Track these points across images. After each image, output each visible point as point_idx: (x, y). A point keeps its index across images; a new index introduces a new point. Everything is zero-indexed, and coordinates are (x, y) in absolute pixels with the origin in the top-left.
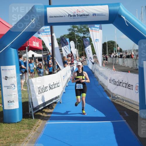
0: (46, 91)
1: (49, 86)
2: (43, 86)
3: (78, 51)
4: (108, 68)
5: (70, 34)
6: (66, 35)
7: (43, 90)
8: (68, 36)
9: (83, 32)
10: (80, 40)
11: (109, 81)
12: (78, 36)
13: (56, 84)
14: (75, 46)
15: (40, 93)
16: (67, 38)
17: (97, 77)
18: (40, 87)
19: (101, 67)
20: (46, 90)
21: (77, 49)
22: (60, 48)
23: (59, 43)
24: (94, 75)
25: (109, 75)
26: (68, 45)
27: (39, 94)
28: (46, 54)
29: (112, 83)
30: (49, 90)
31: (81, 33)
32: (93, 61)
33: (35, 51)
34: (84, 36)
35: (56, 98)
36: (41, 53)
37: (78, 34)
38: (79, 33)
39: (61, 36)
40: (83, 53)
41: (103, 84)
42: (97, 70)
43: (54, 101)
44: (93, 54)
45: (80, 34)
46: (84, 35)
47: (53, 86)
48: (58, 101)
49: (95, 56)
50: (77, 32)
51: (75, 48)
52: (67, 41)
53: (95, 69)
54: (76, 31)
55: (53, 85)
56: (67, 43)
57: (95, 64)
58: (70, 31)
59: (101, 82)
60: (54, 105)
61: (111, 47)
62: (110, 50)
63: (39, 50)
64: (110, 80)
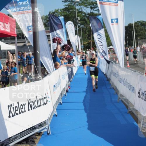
0: (23, 112)
1: (29, 103)
2: (18, 103)
3: (81, 40)
4: (135, 71)
5: (66, 9)
6: (59, 11)
7: (17, 110)
8: (64, 13)
9: (89, 5)
10: (85, 20)
11: (137, 95)
12: (81, 12)
13: (40, 100)
14: (76, 31)
15: (11, 115)
16: (61, 16)
17: (116, 87)
18: (11, 105)
19: (123, 70)
20: (23, 110)
21: (80, 35)
22: (48, 34)
23: (47, 24)
24: (110, 84)
25: (138, 83)
26: (62, 28)
27: (10, 117)
28: (22, 44)
29: (142, 98)
30: (29, 110)
31: (86, 6)
32: (108, 57)
33: (3, 40)
34: (92, 13)
35: (41, 125)
36: (14, 43)
37: (81, 9)
38: (82, 7)
39: (50, 13)
40: (89, 43)
41: (126, 100)
42: (116, 75)
43: (37, 131)
44: (109, 46)
45: (85, 8)
46: (92, 10)
47: (36, 103)
48: (44, 131)
49: (112, 49)
50: (80, 4)
51: (76, 34)
52: (61, 22)
53: (112, 72)
54: (77, 4)
55: (35, 101)
56: (62, 24)
57: (112, 63)
58: (67, 3)
59: (122, 95)
60: (36, 138)
61: (141, 33)
62: (138, 38)
63: (9, 38)
64: (139, 93)
